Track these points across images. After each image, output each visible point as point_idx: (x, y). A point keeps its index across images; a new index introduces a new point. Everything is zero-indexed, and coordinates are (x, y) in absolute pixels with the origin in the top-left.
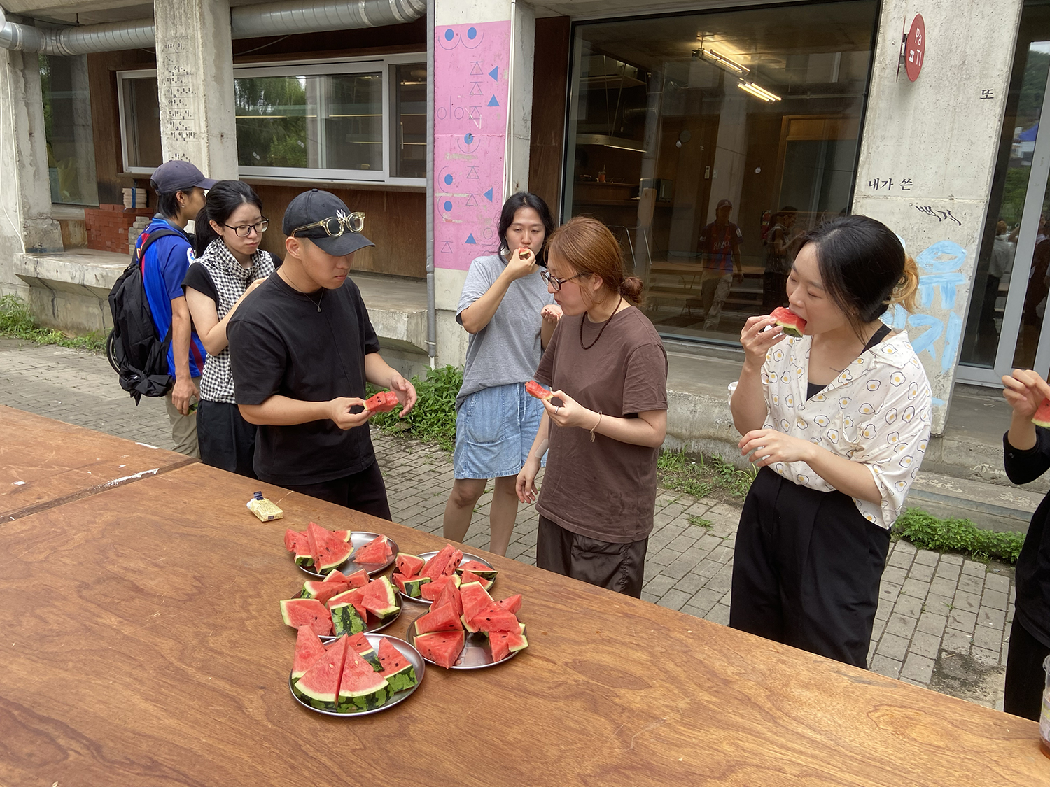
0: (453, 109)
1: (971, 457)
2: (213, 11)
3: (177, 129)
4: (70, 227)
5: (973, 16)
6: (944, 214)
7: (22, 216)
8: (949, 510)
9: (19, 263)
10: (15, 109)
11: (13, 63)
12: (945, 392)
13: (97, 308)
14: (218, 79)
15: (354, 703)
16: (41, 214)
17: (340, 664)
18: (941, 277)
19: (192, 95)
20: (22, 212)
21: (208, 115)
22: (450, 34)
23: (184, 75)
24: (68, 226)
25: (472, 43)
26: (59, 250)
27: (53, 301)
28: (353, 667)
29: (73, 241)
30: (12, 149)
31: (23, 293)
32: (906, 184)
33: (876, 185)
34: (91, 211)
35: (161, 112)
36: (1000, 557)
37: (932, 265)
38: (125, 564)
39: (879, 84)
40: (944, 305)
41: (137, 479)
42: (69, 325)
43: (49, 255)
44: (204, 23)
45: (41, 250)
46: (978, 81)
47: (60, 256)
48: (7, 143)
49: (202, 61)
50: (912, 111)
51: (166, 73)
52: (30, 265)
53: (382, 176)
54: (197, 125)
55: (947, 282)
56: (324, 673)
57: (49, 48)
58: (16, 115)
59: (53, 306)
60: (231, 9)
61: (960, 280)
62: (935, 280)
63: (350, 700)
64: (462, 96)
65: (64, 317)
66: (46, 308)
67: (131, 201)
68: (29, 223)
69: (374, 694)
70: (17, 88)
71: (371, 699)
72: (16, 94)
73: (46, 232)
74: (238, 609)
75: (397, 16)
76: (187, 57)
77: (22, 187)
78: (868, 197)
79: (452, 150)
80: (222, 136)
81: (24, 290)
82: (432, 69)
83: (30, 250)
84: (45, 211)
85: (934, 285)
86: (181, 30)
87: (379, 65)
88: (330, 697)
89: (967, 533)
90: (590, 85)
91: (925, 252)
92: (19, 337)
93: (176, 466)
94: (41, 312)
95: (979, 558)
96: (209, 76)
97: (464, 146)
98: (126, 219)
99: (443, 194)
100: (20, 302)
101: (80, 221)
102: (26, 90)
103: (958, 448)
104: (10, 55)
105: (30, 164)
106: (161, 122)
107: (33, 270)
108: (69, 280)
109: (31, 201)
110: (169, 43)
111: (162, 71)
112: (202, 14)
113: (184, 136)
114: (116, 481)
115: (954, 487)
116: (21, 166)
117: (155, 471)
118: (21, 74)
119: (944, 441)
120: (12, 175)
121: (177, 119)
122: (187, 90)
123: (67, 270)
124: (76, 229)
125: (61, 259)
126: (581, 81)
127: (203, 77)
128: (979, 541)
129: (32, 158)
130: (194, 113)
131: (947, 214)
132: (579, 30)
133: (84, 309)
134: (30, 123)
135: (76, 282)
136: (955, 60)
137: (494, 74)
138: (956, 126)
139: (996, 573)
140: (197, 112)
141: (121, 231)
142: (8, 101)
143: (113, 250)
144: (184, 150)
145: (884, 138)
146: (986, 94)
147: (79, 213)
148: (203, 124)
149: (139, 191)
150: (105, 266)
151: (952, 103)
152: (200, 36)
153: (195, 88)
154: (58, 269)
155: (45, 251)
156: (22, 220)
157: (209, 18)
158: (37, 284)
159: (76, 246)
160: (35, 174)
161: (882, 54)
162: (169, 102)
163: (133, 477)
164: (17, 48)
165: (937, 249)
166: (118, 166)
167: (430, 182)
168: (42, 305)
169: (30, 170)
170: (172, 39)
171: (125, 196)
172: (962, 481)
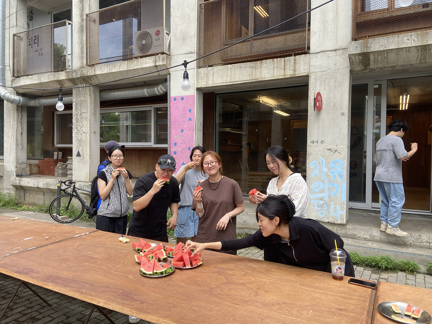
0: (176, 122)
1: (356, 231)
2: (94, 92)
3: (79, 131)
4: (32, 167)
5: (336, 92)
6: (335, 151)
7: (16, 163)
8: (350, 249)
9: (13, 180)
10: (17, 125)
11: (17, 110)
12: (344, 209)
13: (42, 196)
14: (95, 114)
15: (157, 274)
16: (22, 162)
17: (153, 265)
18: (337, 171)
19: (85, 119)
20: (16, 162)
21: (91, 126)
22: (175, 99)
23: (82, 113)
24: (31, 166)
25: (182, 102)
26: (28, 175)
27: (25, 194)
28: (157, 266)
29: (33, 172)
30: (14, 139)
31: (13, 192)
32: (322, 142)
33: (313, 142)
34: (41, 161)
35: (73, 125)
36: (369, 265)
37: (334, 167)
38: (87, 253)
39: (310, 112)
40: (339, 180)
41: (83, 235)
42: (30, 203)
43: (25, 177)
44: (91, 96)
45: (21, 175)
46: (340, 110)
47: (29, 177)
48: (12, 137)
49: (89, 109)
50: (321, 120)
51: (76, 112)
52: (17, 181)
53: (151, 144)
54: (86, 129)
55: (339, 172)
56: (149, 267)
57: (31, 104)
58: (17, 127)
59: (24, 196)
60: (100, 91)
61: (343, 172)
62: (335, 172)
63: (156, 273)
64: (180, 118)
65: (28, 200)
66: (22, 197)
67: (57, 156)
68: (18, 165)
69: (162, 272)
70: (18, 118)
71: (162, 273)
72: (18, 120)
73: (24, 169)
74: (122, 260)
75: (157, 93)
76: (84, 107)
77: (17, 153)
78: (311, 146)
79: (176, 135)
80: (95, 133)
81: (13, 191)
82: (169, 109)
83: (17, 176)
84: (24, 161)
85: (335, 173)
86: (82, 98)
87: (151, 108)
88: (151, 273)
89: (356, 257)
90: (223, 112)
91: (331, 163)
92: (10, 208)
93: (94, 232)
94: (19, 199)
95: (362, 266)
96: (91, 113)
97: (180, 133)
98: (54, 163)
99: (173, 149)
100: (11, 195)
101: (36, 165)
102: (21, 119)
103: (352, 228)
104: (17, 107)
105: (20, 144)
106: (73, 129)
107: (18, 183)
108: (33, 186)
109: (19, 158)
110: (77, 103)
111: (75, 112)
112: (90, 94)
113: (81, 133)
114: (77, 236)
115: (351, 242)
116: (17, 145)
117: (88, 233)
118: (20, 113)
119: (347, 226)
120: (13, 148)
121: (79, 128)
122: (83, 118)
123: (32, 182)
124: (35, 167)
125: (29, 178)
126: (219, 111)
127: (89, 114)
128: (361, 260)
129: (21, 142)
130: (86, 125)
131: (336, 151)
132: (218, 96)
133: (37, 197)
134: (22, 130)
135: (35, 186)
136: (332, 104)
137: (190, 111)
138: (335, 124)
139: (367, 270)
140: (87, 125)
141: (52, 167)
142: (15, 123)
143: (48, 175)
144: (81, 138)
145: (314, 128)
146: (343, 114)
147: (36, 162)
148: (88, 129)
149: (60, 153)
150: (47, 180)
151: (333, 117)
152: (89, 100)
153: (86, 117)
154: (28, 182)
155: (23, 176)
156: (15, 164)
157: (92, 94)
158: (19, 188)
159: (34, 174)
160: (22, 148)
161: (310, 103)
162: (76, 122)
163: (82, 235)
164: (20, 105)
165: (335, 162)
166: (52, 144)
167: (169, 145)
168: (20, 196)
169: (20, 146)
170: (79, 101)
171: (55, 155)
172: (354, 240)
